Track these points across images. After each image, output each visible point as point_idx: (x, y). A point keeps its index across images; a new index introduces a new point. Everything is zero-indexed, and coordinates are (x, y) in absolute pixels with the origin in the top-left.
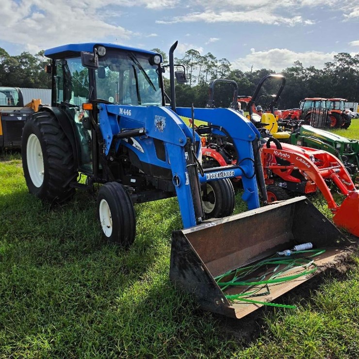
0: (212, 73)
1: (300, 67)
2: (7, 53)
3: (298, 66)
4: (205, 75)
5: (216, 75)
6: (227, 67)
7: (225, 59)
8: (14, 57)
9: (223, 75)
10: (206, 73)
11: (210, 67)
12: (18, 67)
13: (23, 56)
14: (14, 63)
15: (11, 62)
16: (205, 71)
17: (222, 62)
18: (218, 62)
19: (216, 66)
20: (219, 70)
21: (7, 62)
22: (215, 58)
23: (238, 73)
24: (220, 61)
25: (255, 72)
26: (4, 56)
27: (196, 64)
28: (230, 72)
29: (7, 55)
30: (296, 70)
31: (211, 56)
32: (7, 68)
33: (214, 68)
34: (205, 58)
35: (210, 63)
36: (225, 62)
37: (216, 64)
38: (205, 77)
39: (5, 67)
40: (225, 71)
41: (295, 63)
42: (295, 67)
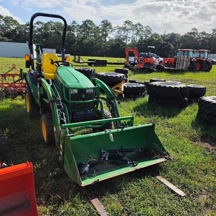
0: (140, 35)
1: (196, 32)
2: (18, 23)
4: (136, 37)
5: (142, 36)
6: (149, 31)
7: (148, 27)
8: (22, 25)
9: (147, 36)
11: (138, 31)
12: (24, 31)
13: (27, 25)
14: (22, 29)
15: (20, 28)
16: (135, 34)
17: (146, 28)
18: (144, 28)
20: (144, 33)
21: (17, 28)
22: (142, 26)
23: (156, 35)
25: (167, 34)
26: (16, 24)
27: (130, 29)
28: (151, 35)
30: (193, 33)
31: (139, 24)
32: (18, 32)
33: (141, 32)
34: (136, 26)
35: (139, 29)
37: (142, 30)
38: (135, 38)
39: (17, 31)
40: (148, 34)
41: (193, 29)
42: (192, 31)
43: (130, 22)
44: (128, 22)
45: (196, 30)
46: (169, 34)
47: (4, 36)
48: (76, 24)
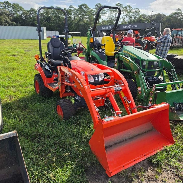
0: (130, 16)
1: (180, 12)
2: (23, 9)
3: (179, 11)
4: (126, 18)
5: (132, 17)
6: (138, 12)
7: (137, 8)
8: (27, 11)
9: (136, 17)
10: (126, 16)
11: (128, 13)
12: (29, 16)
13: (31, 10)
14: (27, 14)
15: (25, 13)
16: (125, 16)
17: (135, 10)
18: (133, 10)
19: (132, 12)
20: (133, 15)
21: (23, 14)
22: (132, 8)
23: (144, 16)
24: (134, 9)
25: (154, 15)
26: (22, 10)
28: (139, 16)
29: (23, 10)
30: (177, 14)
31: (129, 7)
32: (23, 17)
33: (131, 13)
34: (126, 8)
35: (128, 11)
36: (137, 10)
37: (132, 11)
38: (125, 19)
39: (23, 16)
40: (137, 15)
41: (177, 9)
42: (177, 12)
43: (121, 4)
44: (119, 4)
45: (181, 10)
46: (155, 15)
47: (13, 21)
48: (73, 8)
